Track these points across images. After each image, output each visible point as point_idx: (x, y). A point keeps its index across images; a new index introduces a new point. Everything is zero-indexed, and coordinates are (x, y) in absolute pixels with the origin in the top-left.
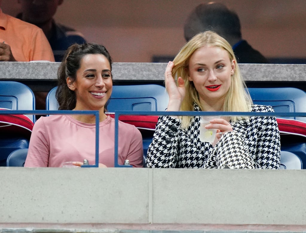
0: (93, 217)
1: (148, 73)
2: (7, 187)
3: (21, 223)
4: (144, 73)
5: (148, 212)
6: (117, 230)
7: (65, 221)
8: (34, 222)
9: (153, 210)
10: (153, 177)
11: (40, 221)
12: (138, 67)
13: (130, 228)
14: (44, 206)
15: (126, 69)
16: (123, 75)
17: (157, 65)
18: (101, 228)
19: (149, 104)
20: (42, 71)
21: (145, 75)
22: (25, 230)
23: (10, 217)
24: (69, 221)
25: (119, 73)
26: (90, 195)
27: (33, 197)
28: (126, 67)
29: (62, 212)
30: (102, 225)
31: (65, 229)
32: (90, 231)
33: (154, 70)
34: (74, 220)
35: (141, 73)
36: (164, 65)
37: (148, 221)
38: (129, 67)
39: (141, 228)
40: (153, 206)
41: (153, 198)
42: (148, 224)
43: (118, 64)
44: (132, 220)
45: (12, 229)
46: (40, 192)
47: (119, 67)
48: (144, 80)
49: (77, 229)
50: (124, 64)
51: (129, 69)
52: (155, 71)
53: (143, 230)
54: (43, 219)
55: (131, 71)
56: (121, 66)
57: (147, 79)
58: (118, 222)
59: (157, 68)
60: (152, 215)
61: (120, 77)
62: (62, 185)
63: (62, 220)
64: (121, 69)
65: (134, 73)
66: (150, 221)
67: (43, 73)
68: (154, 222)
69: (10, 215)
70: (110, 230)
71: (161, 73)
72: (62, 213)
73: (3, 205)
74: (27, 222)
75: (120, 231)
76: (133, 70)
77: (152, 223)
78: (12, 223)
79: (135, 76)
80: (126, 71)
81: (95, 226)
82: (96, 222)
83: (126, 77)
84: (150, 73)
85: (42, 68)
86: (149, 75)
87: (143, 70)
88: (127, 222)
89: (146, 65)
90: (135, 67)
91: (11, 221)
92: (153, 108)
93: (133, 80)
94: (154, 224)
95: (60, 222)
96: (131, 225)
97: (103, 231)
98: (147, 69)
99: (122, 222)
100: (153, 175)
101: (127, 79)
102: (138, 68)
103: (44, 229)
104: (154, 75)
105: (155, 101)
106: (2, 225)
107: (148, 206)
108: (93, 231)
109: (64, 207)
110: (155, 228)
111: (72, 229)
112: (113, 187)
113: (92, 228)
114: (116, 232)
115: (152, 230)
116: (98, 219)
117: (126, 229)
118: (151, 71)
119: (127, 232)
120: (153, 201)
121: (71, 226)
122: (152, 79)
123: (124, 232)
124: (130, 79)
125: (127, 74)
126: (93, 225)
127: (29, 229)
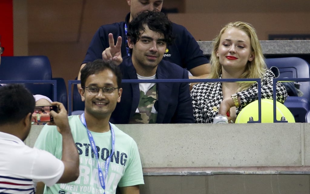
0: (258, 162)
1: (289, 48)
2: (191, 139)
3: (202, 167)
4: (287, 48)
5: (301, 157)
6: (277, 171)
7: (236, 165)
8: (212, 166)
9: (305, 155)
10: (304, 130)
11: (217, 165)
12: (281, 44)
13: (287, 170)
14: (219, 154)
15: (272, 46)
16: (269, 50)
17: (297, 42)
18: (265, 170)
19: (290, 72)
20: (207, 48)
21: (287, 50)
22: (205, 172)
23: (193, 163)
24: (239, 165)
25: (267, 48)
26: (255, 145)
27: (211, 146)
28: (272, 44)
29: (234, 158)
30: (265, 168)
31: (236, 171)
32: (256, 173)
33: (294, 46)
34: (243, 164)
35: (284, 48)
36: (302, 41)
37: (301, 164)
38: (275, 44)
39: (295, 170)
40: (305, 152)
41: (304, 146)
42: (301, 166)
43: (266, 42)
44: (289, 163)
45: (195, 172)
46: (216, 143)
47: (267, 44)
48: (286, 54)
49: (245, 171)
50: (271, 42)
51: (274, 46)
52: (295, 47)
53: (297, 171)
54: (219, 163)
55: (276, 47)
56: (268, 43)
57: (289, 53)
58: (277, 165)
59: (296, 45)
60: (305, 160)
61: (267, 52)
62: (233, 137)
63: (234, 165)
64: (268, 46)
65: (278, 49)
66: (303, 164)
67: (207, 50)
68: (306, 165)
69: (193, 161)
70: (271, 172)
71: (299, 48)
72: (234, 159)
73: (188, 153)
74: (206, 166)
75: (279, 172)
76: (278, 45)
77: (304, 166)
78: (195, 168)
79: (279, 51)
80: (272, 47)
81: (259, 169)
82: (261, 166)
83: (272, 52)
84: (291, 48)
85: (207, 46)
86: (290, 50)
87: (285, 46)
88: (285, 166)
89: (288, 42)
90: (279, 44)
91: (194, 166)
92: (294, 75)
93: (278, 54)
94: (306, 167)
95: (232, 166)
96: (288, 167)
97: (266, 172)
98: (289, 45)
99: (280, 166)
100: (304, 128)
101: (273, 53)
102: (281, 45)
103: (220, 171)
104: (294, 50)
105: (295, 70)
106: (187, 169)
107: (301, 152)
108: (258, 172)
109: (235, 154)
110: (307, 169)
111: (242, 172)
112: (273, 138)
113: (258, 170)
114: (276, 173)
115: (304, 171)
116: (262, 163)
117: (284, 171)
118: (292, 46)
119: (285, 173)
120: (305, 149)
121: (241, 169)
122: (292, 53)
123: (282, 173)
124: (275, 53)
125: (272, 49)
126: (258, 168)
127: (209, 172)
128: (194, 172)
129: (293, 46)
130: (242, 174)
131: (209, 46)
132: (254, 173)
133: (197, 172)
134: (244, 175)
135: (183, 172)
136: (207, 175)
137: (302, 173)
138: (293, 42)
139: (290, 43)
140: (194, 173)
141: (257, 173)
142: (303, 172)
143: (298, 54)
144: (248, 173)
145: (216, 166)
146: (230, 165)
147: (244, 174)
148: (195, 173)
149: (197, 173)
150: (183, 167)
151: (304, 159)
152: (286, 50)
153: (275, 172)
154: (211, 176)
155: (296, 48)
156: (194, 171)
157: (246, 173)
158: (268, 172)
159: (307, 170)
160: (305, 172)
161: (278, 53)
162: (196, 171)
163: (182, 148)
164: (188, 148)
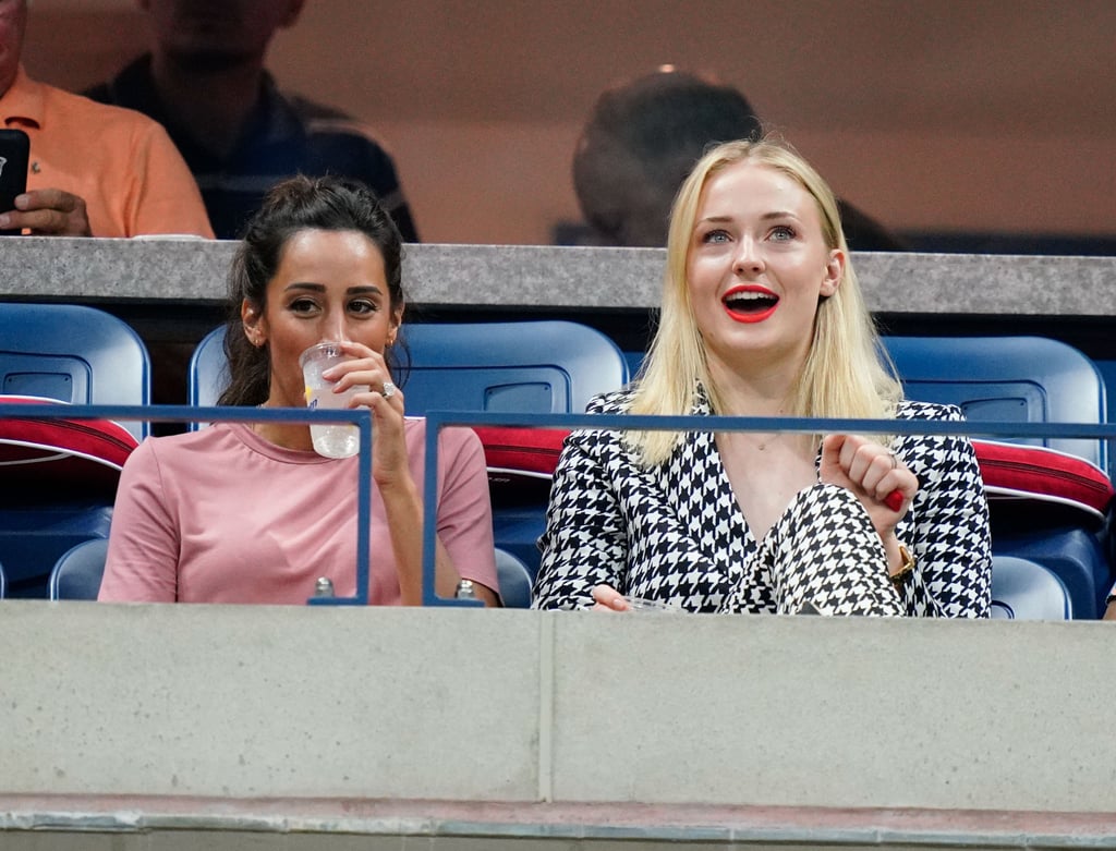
0: (346, 778)
1: (540, 280)
2: (52, 668)
3: (99, 797)
4: (528, 281)
5: (536, 763)
6: (428, 822)
7: (251, 789)
8: (145, 791)
9: (553, 755)
10: (555, 641)
12: (506, 260)
13: (474, 816)
14: (178, 738)
15: (463, 268)
16: (454, 286)
17: (572, 254)
18: (375, 815)
19: (542, 387)
21: (531, 289)
22: (114, 819)
23: (60, 773)
24: (263, 789)
25: (443, 279)
26: (339, 703)
27: (140, 705)
28: (465, 261)
29: (241, 756)
30: (377, 806)
31: (250, 817)
32: (336, 826)
33: (561, 272)
34: (282, 785)
35: (516, 280)
36: (595, 253)
37: (537, 793)
38: (477, 259)
39: (511, 817)
40: (554, 741)
41: (554, 711)
42: (537, 803)
43: (439, 250)
44: (482, 788)
45: (67, 814)
46: (164, 688)
47: (443, 259)
48: (526, 307)
49: (291, 819)
50: (459, 251)
51: (474, 268)
52: (566, 275)
53: (517, 824)
54: (175, 781)
55: (484, 273)
56: (448, 255)
57: (538, 304)
58: (432, 795)
59: (573, 266)
60: (552, 774)
61: (444, 294)
62: (241, 664)
63: (240, 789)
64: (446, 266)
65: (491, 282)
66: (545, 792)
68: (558, 798)
69: (62, 768)
70: (404, 822)
71: (585, 281)
72: (242, 761)
73: (39, 732)
74: (117, 791)
75: (441, 827)
76: (491, 268)
77: (549, 800)
78: (70, 797)
80: (465, 273)
81: (352, 809)
82: (359, 795)
84: (548, 281)
86: (542, 288)
87: (523, 269)
88: (465, 797)
89: (536, 255)
90: (495, 261)
91: (63, 787)
92: (557, 402)
93: (490, 305)
94: (556, 804)
95: (232, 794)
96: (477, 805)
97: (380, 824)
98: (538, 266)
99: (447, 797)
100: (555, 634)
101: (469, 302)
102: (505, 265)
103: (178, 815)
104: (562, 288)
105: (562, 377)
106: (33, 802)
107: (538, 739)
108: (346, 824)
109: (246, 741)
110: (561, 817)
111: (273, 819)
112: (418, 672)
113: (344, 815)
114: (426, 831)
115: (550, 822)
116: (365, 783)
117: (460, 820)
118: (552, 273)
119: (463, 832)
120: (554, 726)
121: (273, 807)
122: (553, 303)
123: (452, 829)
124: (479, 302)
125: (467, 284)
126: (348, 803)
127: (128, 817)
128: (63, 818)
129: (557, 273)
130: (272, 831)
131: (189, 259)
132: (329, 829)
133: (77, 814)
134: (284, 833)
135: (14, 815)
136: (118, 832)
137: (539, 834)
138: (557, 253)
139: (546, 256)
140: (61, 822)
141: (339, 829)
142: (542, 829)
143: (580, 308)
144: (301, 827)
145: (162, 791)
146: (225, 789)
147: (282, 828)
148: (69, 819)
149: (77, 820)
150: (16, 790)
151: (549, 770)
152: (526, 291)
153: (420, 824)
154: (139, 837)
155: (572, 280)
156: (64, 810)
157: (295, 827)
158: (391, 823)
159: (562, 821)
160: (552, 827)
161: (492, 299)
162: (72, 812)
163: (14, 706)
164: (40, 709)
